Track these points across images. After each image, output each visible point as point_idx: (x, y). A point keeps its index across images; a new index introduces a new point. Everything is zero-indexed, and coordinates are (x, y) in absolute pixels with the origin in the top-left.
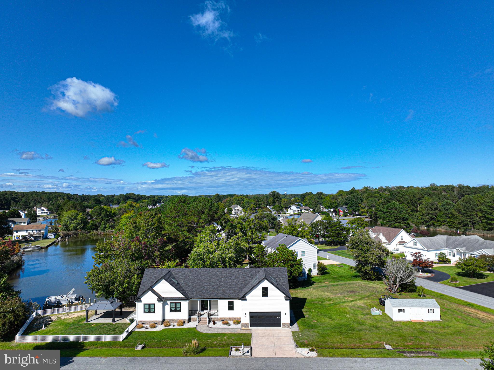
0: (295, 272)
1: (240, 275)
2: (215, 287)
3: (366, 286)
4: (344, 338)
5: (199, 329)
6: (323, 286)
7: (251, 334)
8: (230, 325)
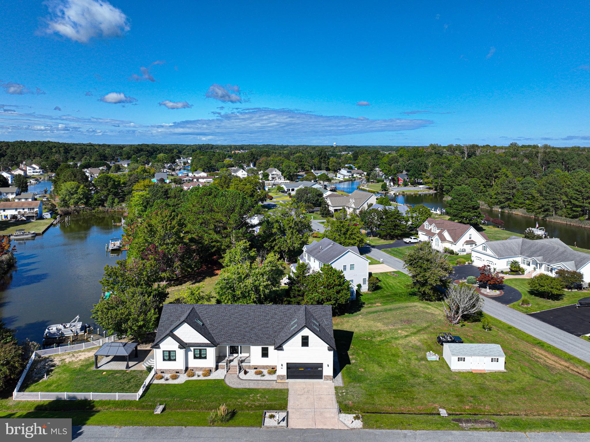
0: (341, 299)
1: (276, 314)
2: (247, 329)
3: (423, 312)
4: (395, 397)
5: (227, 382)
6: (374, 312)
7: (288, 390)
8: (264, 376)
